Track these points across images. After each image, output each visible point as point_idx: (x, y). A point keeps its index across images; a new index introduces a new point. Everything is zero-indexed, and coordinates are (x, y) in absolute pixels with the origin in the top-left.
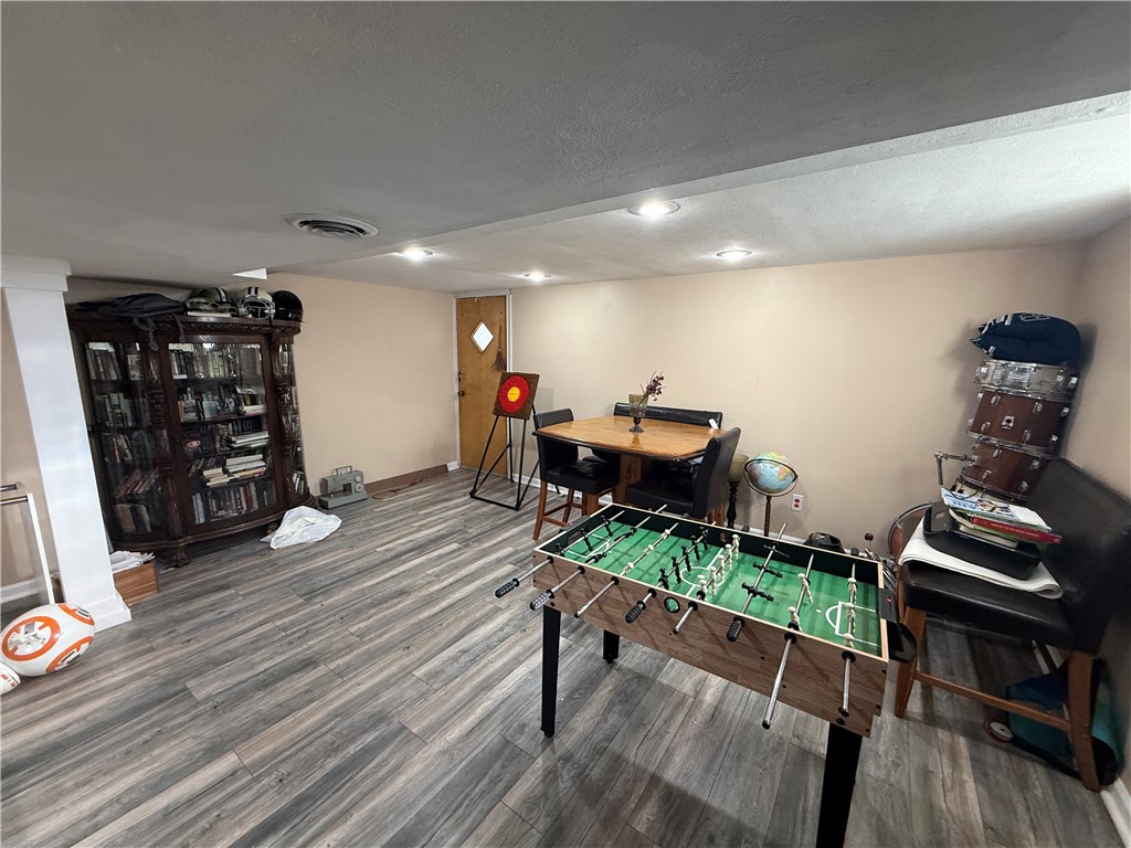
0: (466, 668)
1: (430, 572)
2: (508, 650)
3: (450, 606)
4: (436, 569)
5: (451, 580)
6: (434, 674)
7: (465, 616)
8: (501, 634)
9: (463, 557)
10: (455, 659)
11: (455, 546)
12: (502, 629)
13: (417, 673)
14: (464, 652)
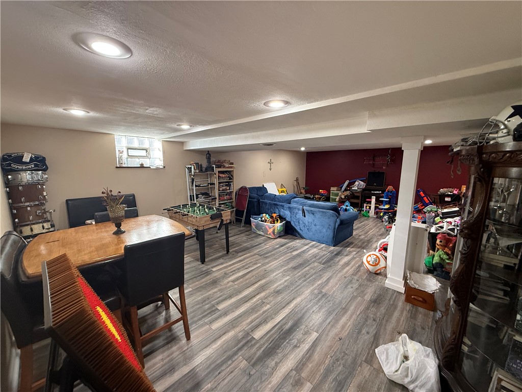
0: (246, 265)
1: (268, 306)
2: (233, 268)
3: (253, 284)
4: (265, 308)
5: (255, 299)
6: (256, 264)
7: (246, 280)
8: (234, 273)
9: (249, 320)
10: (249, 267)
11: (257, 335)
12: (233, 274)
13: (260, 264)
14: (247, 268)
